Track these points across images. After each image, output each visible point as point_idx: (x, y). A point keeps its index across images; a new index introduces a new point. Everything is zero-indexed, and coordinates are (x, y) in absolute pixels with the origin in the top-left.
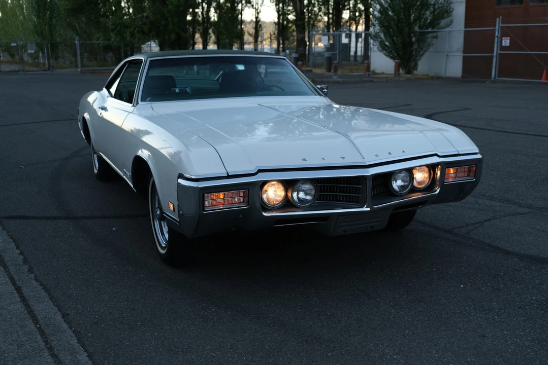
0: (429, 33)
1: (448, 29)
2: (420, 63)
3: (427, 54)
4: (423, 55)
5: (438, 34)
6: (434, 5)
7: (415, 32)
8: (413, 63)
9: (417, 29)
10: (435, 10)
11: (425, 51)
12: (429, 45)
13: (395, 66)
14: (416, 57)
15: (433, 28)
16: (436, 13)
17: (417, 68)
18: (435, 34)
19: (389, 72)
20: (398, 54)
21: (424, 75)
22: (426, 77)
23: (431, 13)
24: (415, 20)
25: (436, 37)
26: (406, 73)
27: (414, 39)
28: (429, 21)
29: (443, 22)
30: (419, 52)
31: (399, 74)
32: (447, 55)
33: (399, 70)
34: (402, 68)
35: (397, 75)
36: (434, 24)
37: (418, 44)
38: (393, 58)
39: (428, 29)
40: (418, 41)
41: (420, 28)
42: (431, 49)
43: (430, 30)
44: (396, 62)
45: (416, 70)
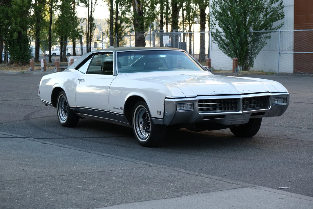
0: (263, 33)
1: (279, 30)
2: (255, 60)
3: (261, 52)
4: (257, 53)
5: (271, 34)
6: (267, 9)
7: (250, 33)
8: (249, 61)
9: (251, 29)
10: (267, 14)
11: (260, 50)
12: (263, 44)
13: (233, 62)
14: (252, 55)
15: (266, 29)
16: (268, 16)
17: (253, 65)
18: (268, 35)
19: (227, 70)
20: (235, 52)
21: (259, 71)
22: (261, 73)
23: (264, 16)
24: (250, 22)
25: (269, 37)
26: (243, 70)
27: (249, 39)
28: (262, 23)
29: (275, 24)
30: (254, 50)
31: (237, 70)
32: (279, 53)
33: (237, 67)
34: (239, 65)
35: (235, 71)
36: (266, 26)
37: (253, 43)
38: (231, 56)
39: (262, 30)
40: (253, 40)
41: (254, 29)
42: (265, 48)
43: (263, 31)
44: (234, 60)
45: (252, 67)
